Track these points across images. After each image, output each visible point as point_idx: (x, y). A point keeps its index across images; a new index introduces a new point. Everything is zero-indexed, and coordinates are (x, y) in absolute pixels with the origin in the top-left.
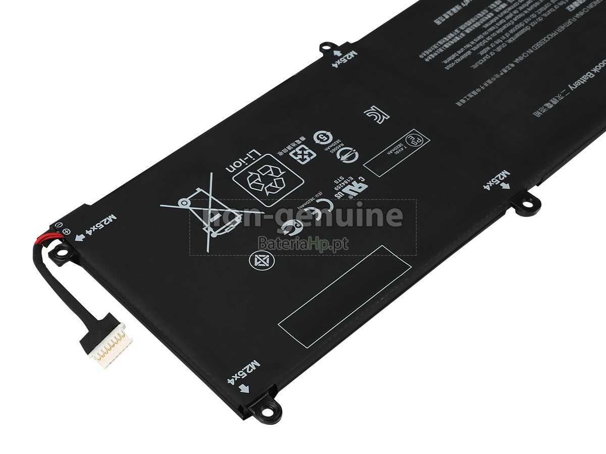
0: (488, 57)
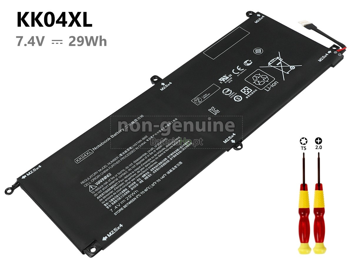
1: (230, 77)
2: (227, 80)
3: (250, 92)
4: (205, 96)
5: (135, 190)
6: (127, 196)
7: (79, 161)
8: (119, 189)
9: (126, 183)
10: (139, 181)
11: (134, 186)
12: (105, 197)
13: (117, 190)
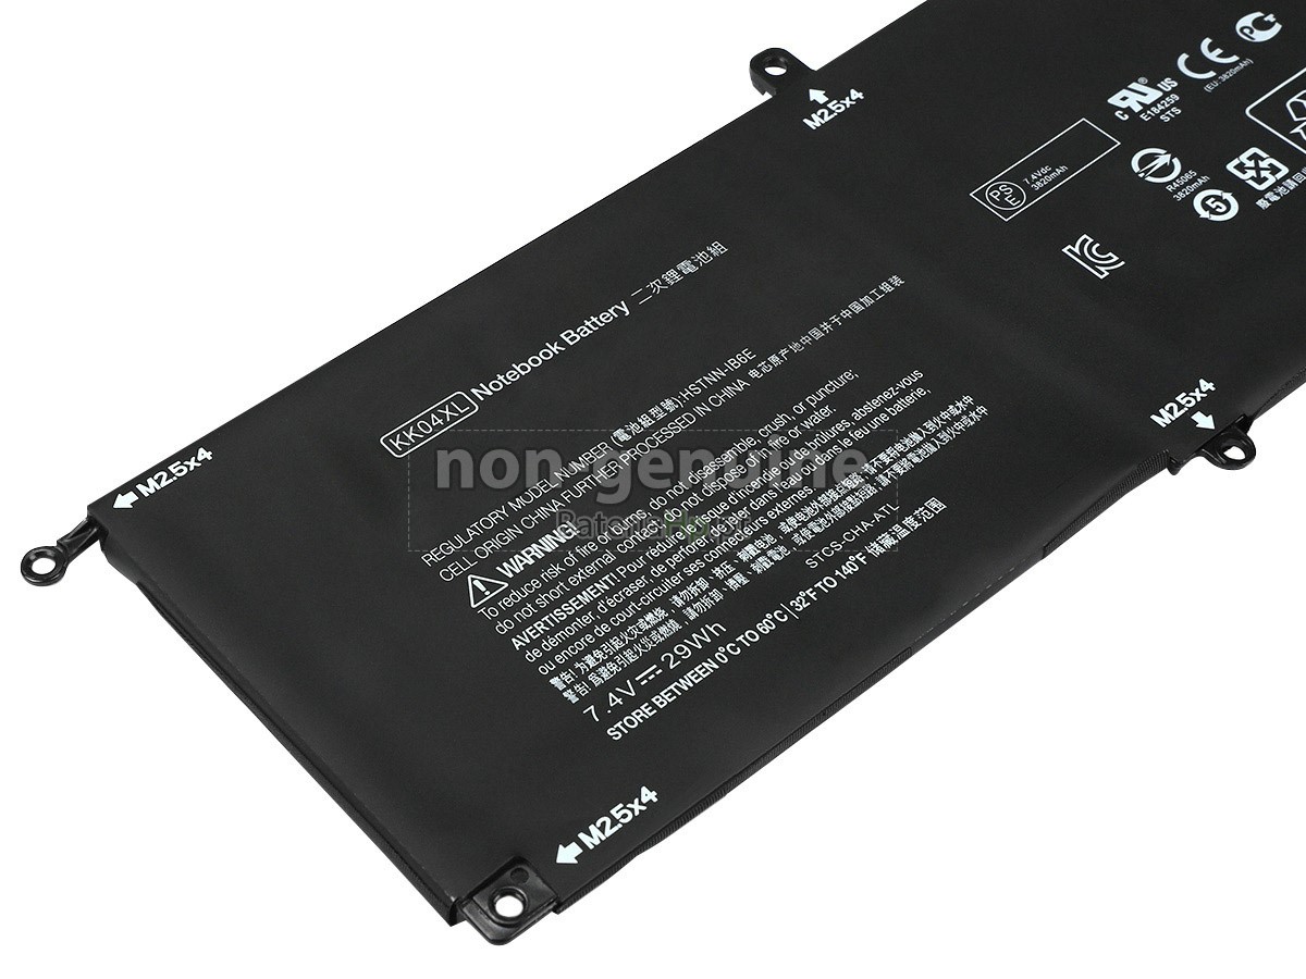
0: (812, 400)
1: (1166, 94)
2: (1154, 104)
3: (1279, 176)
4: (1042, 178)
5: (705, 618)
6: (668, 644)
7: (405, 449)
8: (622, 607)
9: (658, 582)
10: (726, 578)
11: (698, 598)
12: (552, 642)
13: (613, 611)
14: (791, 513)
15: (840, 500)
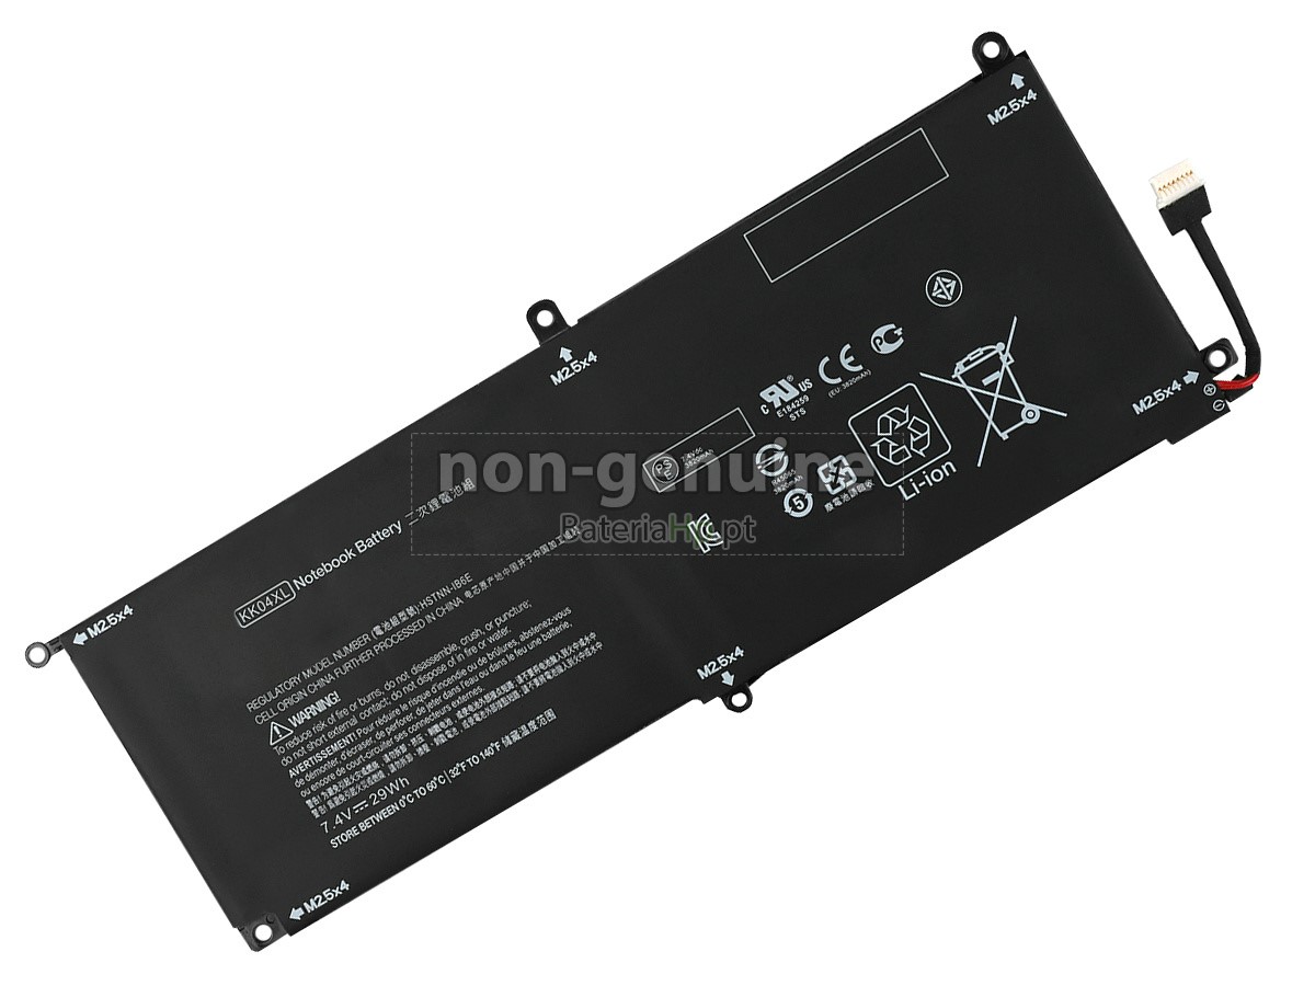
0: (499, 621)
2: (790, 403)
5: (400, 773)
6: (374, 789)
8: (355, 757)
9: (378, 743)
10: (417, 747)
11: (399, 758)
12: (310, 776)
13: (349, 760)
14: (465, 705)
15: (497, 699)
